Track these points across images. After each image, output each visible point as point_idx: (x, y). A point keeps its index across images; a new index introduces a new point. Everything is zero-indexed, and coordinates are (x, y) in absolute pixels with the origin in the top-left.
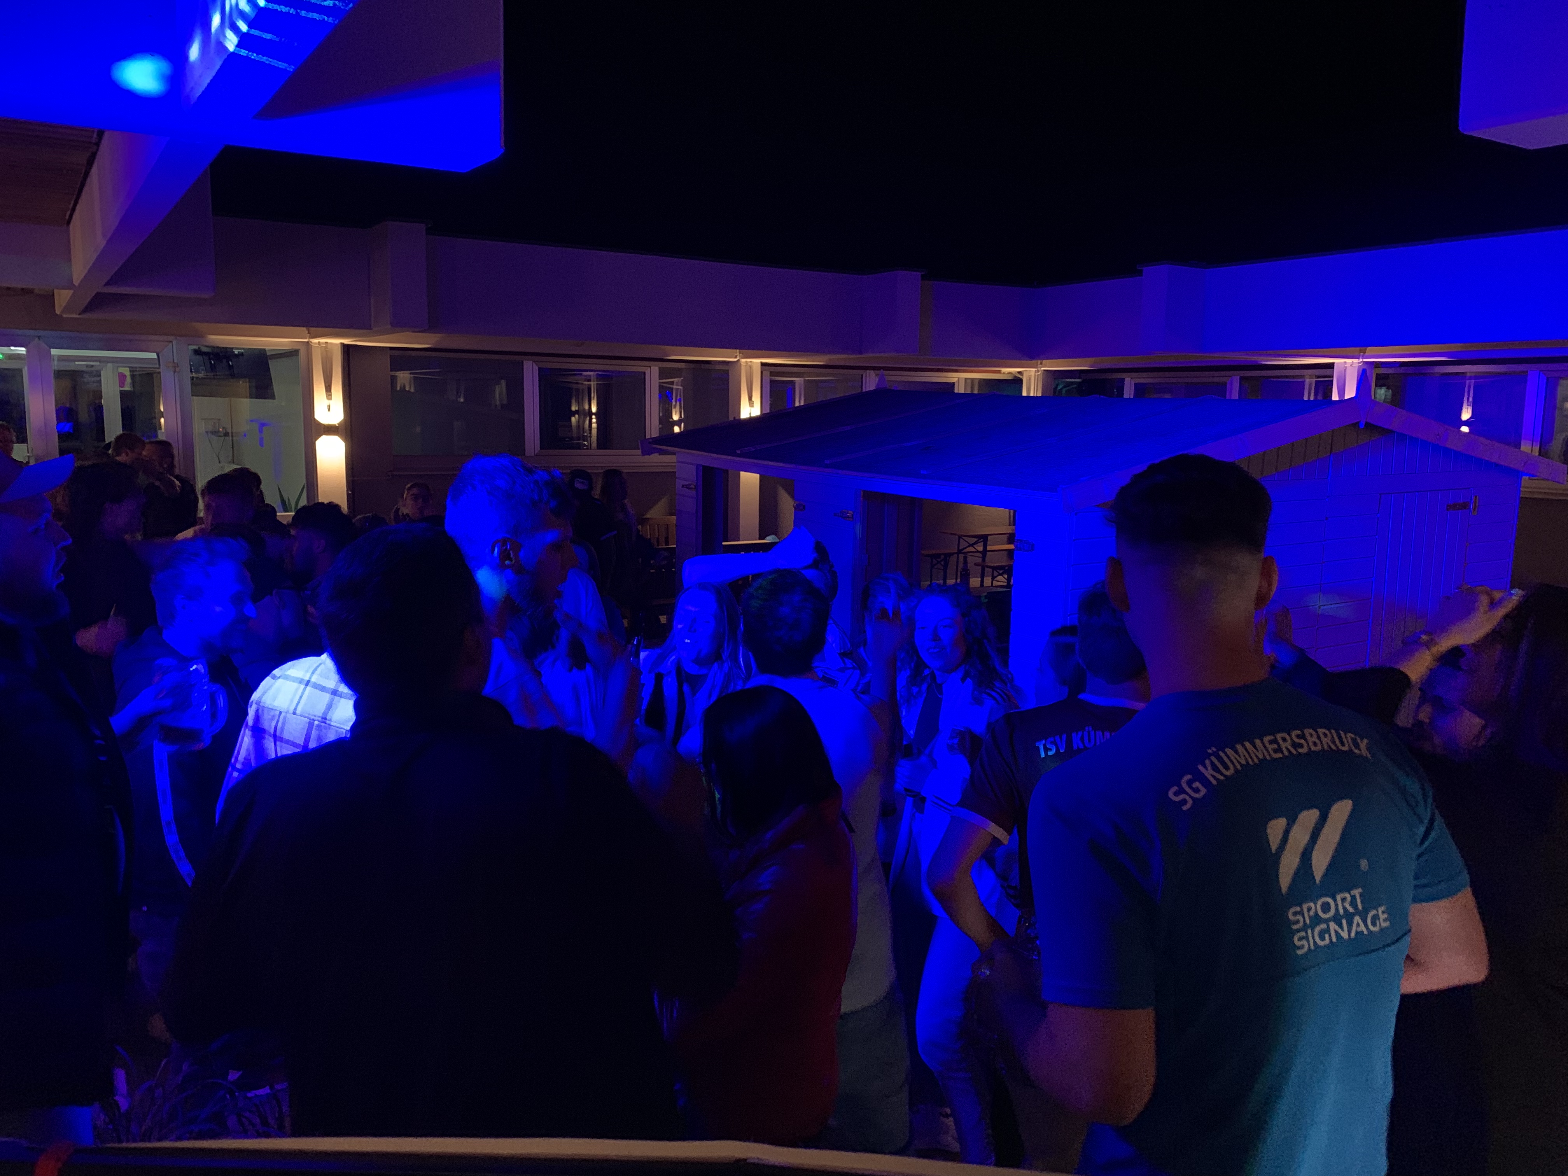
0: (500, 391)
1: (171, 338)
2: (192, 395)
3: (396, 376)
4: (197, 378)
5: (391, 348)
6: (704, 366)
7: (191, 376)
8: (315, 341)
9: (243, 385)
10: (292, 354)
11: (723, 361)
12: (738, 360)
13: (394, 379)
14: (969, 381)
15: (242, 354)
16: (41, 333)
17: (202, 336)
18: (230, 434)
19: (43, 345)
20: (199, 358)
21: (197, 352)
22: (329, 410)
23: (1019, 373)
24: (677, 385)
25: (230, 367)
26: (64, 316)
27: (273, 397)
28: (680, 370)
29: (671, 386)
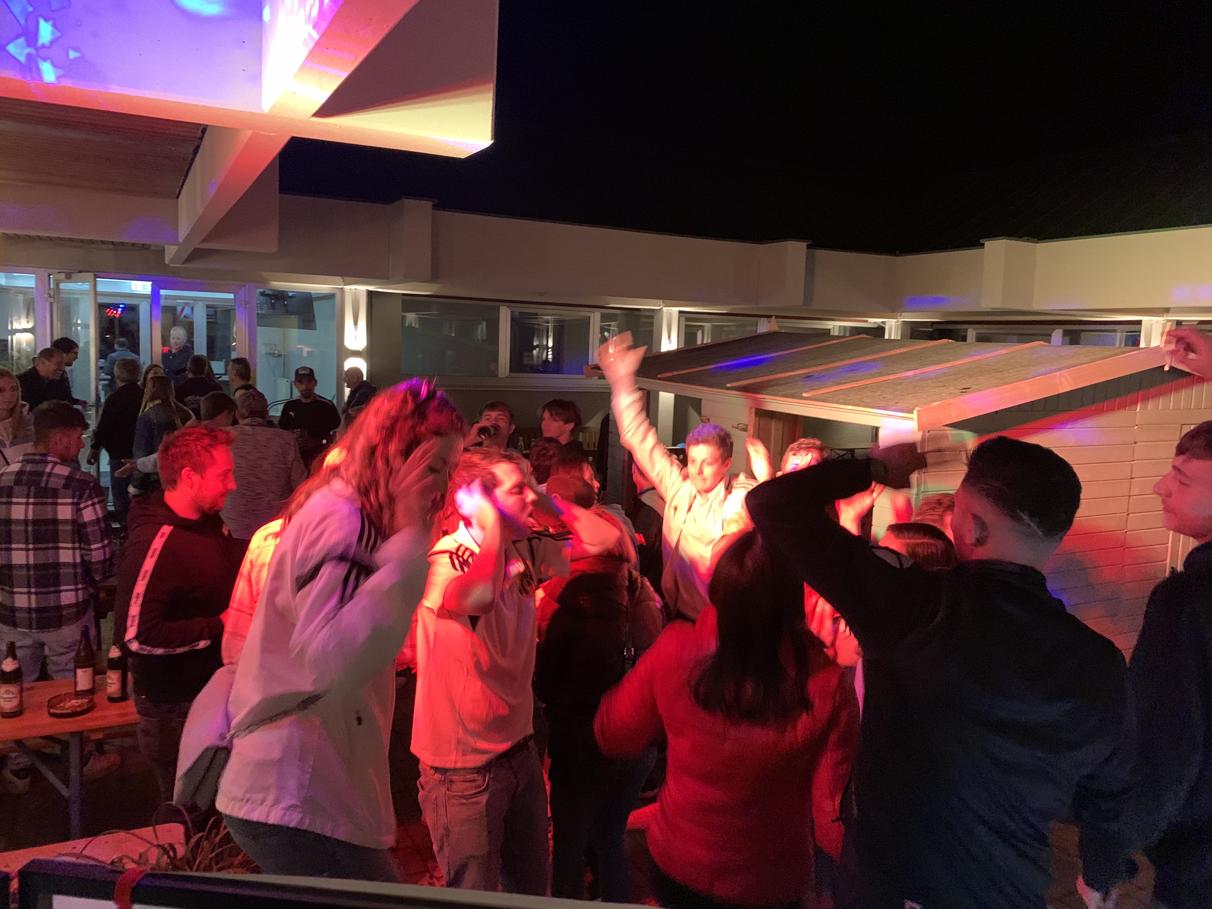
0: (481, 330)
1: (245, 283)
2: (258, 325)
3: (406, 316)
4: (262, 313)
5: (402, 295)
6: (635, 313)
7: (257, 311)
8: (347, 287)
9: (294, 319)
10: (330, 297)
11: (649, 309)
12: (661, 309)
13: (404, 318)
14: (841, 327)
15: (294, 296)
17: (267, 282)
18: (282, 355)
20: (263, 299)
21: (263, 294)
22: (356, 339)
23: (883, 322)
24: (614, 327)
25: (285, 305)
26: (172, 265)
27: (315, 329)
28: (616, 315)
29: (609, 328)
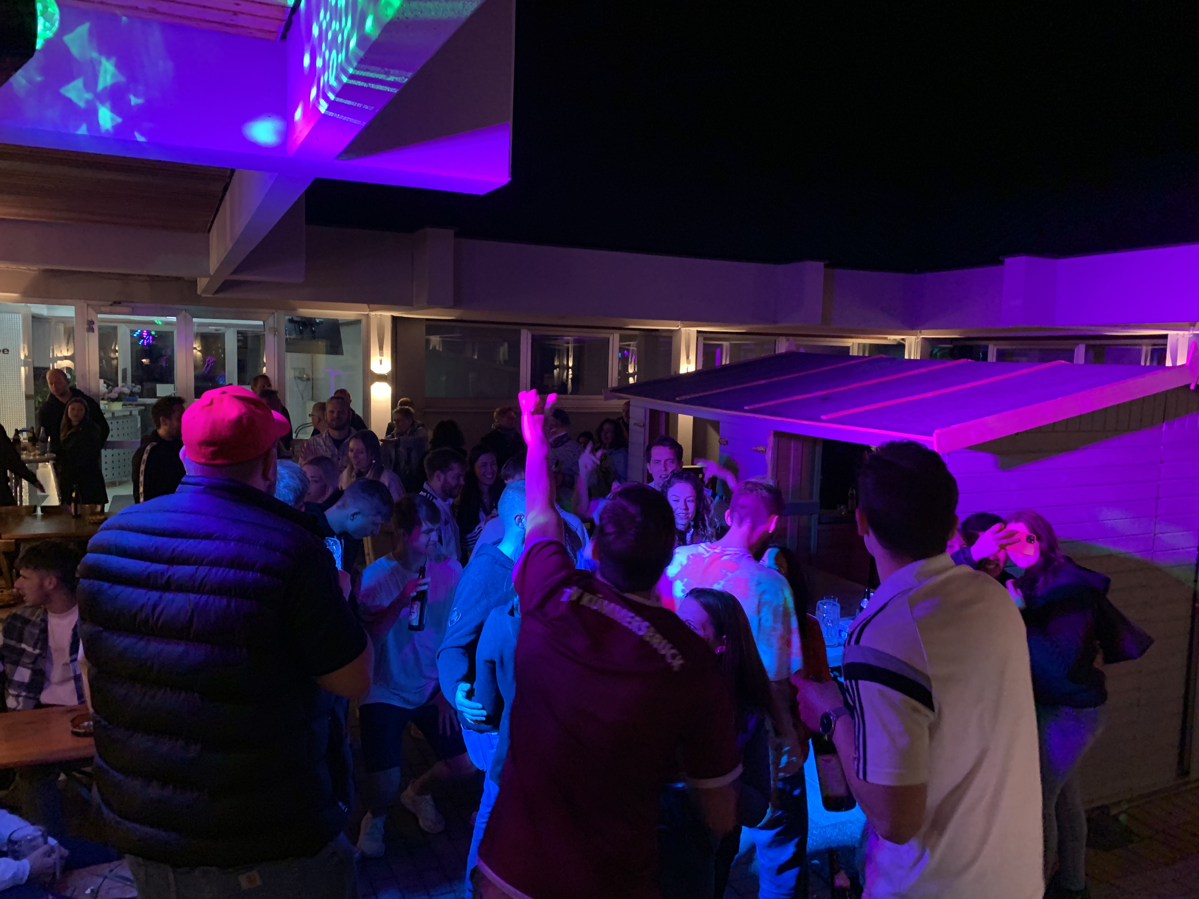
0: (503, 350)
1: (274, 311)
2: (287, 352)
3: (430, 339)
4: (290, 339)
5: (427, 320)
6: (653, 333)
7: (286, 337)
8: (373, 313)
9: (322, 344)
10: (357, 322)
11: (668, 329)
12: (679, 329)
13: (428, 342)
14: (861, 345)
15: (321, 323)
16: (186, 307)
17: (295, 309)
18: (311, 379)
19: (188, 315)
20: (292, 325)
21: (291, 321)
22: (381, 364)
23: (903, 339)
24: (633, 347)
25: (313, 332)
26: (204, 295)
27: (342, 354)
28: (636, 336)
29: (628, 348)
